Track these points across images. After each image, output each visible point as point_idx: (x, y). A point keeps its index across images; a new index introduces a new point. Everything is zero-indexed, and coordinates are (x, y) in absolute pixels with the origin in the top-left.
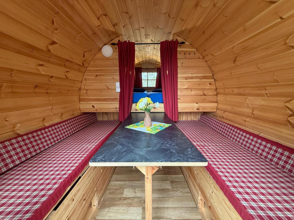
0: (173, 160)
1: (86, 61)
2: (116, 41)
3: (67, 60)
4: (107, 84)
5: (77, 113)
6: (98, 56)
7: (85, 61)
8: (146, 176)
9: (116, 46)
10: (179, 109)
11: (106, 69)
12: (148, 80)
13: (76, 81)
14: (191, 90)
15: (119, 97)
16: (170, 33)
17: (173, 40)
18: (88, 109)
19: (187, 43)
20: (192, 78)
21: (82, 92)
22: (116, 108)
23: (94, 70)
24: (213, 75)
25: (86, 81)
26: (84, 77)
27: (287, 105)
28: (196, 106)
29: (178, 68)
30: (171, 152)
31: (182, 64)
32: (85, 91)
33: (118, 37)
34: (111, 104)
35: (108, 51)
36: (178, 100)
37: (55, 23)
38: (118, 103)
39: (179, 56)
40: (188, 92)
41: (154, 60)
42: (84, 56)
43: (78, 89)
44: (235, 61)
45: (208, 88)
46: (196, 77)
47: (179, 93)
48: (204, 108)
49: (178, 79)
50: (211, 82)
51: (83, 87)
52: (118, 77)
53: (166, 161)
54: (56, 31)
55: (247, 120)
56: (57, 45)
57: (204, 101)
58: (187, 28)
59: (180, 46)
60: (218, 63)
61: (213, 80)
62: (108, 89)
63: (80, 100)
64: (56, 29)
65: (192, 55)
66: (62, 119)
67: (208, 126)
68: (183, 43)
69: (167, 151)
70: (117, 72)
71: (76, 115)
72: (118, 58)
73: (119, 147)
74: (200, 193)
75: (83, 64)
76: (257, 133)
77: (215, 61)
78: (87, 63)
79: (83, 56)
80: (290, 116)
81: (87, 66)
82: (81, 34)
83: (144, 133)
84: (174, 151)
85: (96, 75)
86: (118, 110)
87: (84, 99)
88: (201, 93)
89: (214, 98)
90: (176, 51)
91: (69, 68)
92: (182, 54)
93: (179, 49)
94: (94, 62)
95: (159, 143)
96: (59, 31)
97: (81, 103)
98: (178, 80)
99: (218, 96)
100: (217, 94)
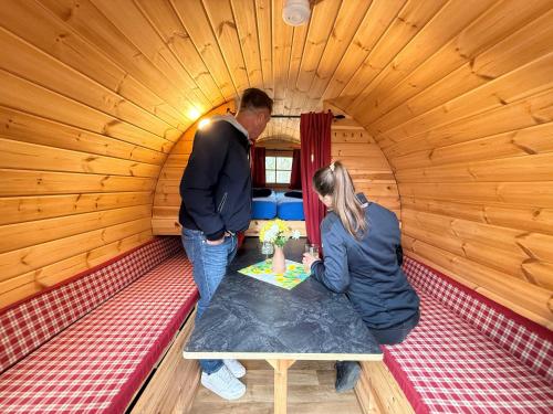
0: (326, 349)
5: (146, 237)
8: (276, 371)
12: (276, 170)
16: (319, 99)
17: (323, 112)
18: (168, 229)
19: (347, 117)
21: (156, 198)
24: (394, 173)
25: (166, 178)
26: (162, 172)
27: (520, 241)
30: (322, 332)
31: (340, 153)
32: (163, 197)
39: (334, 138)
42: (165, 137)
43: (149, 193)
44: (431, 155)
45: (384, 194)
50: (389, 185)
51: (159, 189)
53: (314, 351)
55: (454, 259)
58: (349, 95)
59: (335, 121)
60: (403, 154)
61: (394, 182)
63: (153, 212)
65: (357, 137)
68: (341, 117)
69: (314, 328)
71: (144, 242)
73: (232, 318)
74: (372, 397)
75: (162, 149)
76: (471, 285)
77: (397, 151)
78: (168, 147)
80: (525, 262)
81: (168, 152)
83: (272, 287)
84: (326, 329)
87: (161, 210)
90: (330, 129)
92: (340, 135)
93: (333, 127)
94: (181, 145)
95: (300, 310)
97: (154, 217)
99: (404, 210)
100: (401, 207)
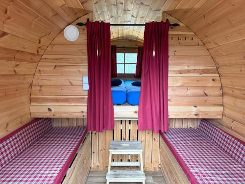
1: (42, 48)
2: (83, 20)
3: (18, 51)
4: (71, 78)
5: (27, 119)
6: (58, 39)
7: (40, 47)
9: (85, 27)
10: (169, 114)
11: (69, 58)
12: (125, 63)
13: (26, 76)
14: (187, 88)
15: (87, 97)
16: (159, 10)
17: (162, 21)
18: (43, 113)
19: (181, 24)
20: (188, 71)
21: (33, 88)
22: (83, 112)
23: (52, 59)
24: (217, 68)
25: (40, 73)
26: (38, 69)
28: (194, 110)
29: (169, 59)
31: (176, 53)
32: (38, 88)
33: (87, 14)
34: (75, 107)
35: (72, 33)
36: (169, 102)
37: (8, 12)
38: (86, 104)
39: (170, 42)
40: (183, 92)
41: (134, 36)
42: (40, 42)
43: (28, 85)
45: (210, 85)
46: (195, 71)
47: (170, 92)
48: (205, 113)
49: (169, 73)
50: (214, 78)
51: (35, 82)
52: (85, 69)
54: (8, 21)
56: (8, 36)
57: (205, 104)
58: (182, 8)
59: (172, 28)
60: (224, 54)
61: (217, 75)
62: (72, 85)
63: (31, 100)
64: (9, 18)
65: (188, 41)
66: (7, 131)
67: (211, 139)
68: (176, 25)
70: (84, 62)
71: (24, 123)
72: (86, 43)
75: (38, 52)
77: (220, 52)
78: (42, 49)
79: (38, 42)
81: (42, 54)
82: (39, 18)
85: (54, 66)
86: (85, 114)
87: (37, 98)
88: (200, 92)
89: (219, 100)
90: (167, 35)
91: (19, 60)
92: (175, 39)
93: (170, 33)
94: (52, 48)
96: (12, 19)
97: (32, 104)
98: (169, 75)
99: (225, 97)
100: (223, 95)
